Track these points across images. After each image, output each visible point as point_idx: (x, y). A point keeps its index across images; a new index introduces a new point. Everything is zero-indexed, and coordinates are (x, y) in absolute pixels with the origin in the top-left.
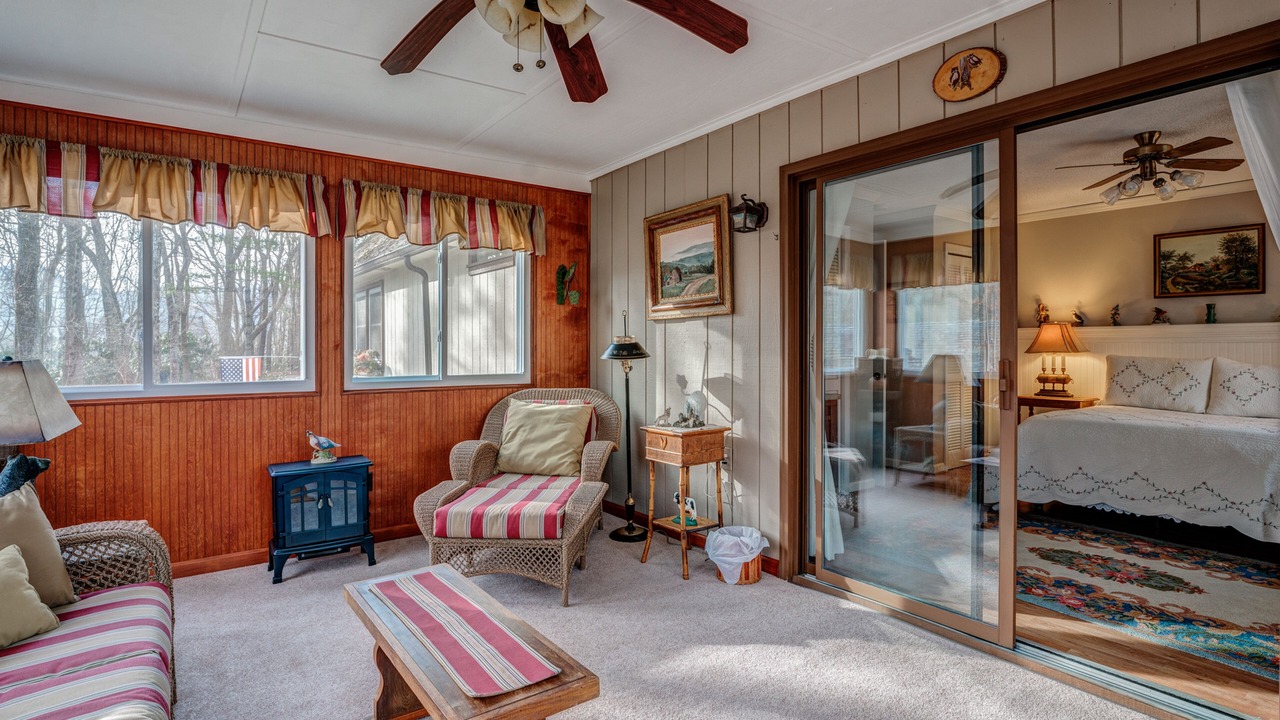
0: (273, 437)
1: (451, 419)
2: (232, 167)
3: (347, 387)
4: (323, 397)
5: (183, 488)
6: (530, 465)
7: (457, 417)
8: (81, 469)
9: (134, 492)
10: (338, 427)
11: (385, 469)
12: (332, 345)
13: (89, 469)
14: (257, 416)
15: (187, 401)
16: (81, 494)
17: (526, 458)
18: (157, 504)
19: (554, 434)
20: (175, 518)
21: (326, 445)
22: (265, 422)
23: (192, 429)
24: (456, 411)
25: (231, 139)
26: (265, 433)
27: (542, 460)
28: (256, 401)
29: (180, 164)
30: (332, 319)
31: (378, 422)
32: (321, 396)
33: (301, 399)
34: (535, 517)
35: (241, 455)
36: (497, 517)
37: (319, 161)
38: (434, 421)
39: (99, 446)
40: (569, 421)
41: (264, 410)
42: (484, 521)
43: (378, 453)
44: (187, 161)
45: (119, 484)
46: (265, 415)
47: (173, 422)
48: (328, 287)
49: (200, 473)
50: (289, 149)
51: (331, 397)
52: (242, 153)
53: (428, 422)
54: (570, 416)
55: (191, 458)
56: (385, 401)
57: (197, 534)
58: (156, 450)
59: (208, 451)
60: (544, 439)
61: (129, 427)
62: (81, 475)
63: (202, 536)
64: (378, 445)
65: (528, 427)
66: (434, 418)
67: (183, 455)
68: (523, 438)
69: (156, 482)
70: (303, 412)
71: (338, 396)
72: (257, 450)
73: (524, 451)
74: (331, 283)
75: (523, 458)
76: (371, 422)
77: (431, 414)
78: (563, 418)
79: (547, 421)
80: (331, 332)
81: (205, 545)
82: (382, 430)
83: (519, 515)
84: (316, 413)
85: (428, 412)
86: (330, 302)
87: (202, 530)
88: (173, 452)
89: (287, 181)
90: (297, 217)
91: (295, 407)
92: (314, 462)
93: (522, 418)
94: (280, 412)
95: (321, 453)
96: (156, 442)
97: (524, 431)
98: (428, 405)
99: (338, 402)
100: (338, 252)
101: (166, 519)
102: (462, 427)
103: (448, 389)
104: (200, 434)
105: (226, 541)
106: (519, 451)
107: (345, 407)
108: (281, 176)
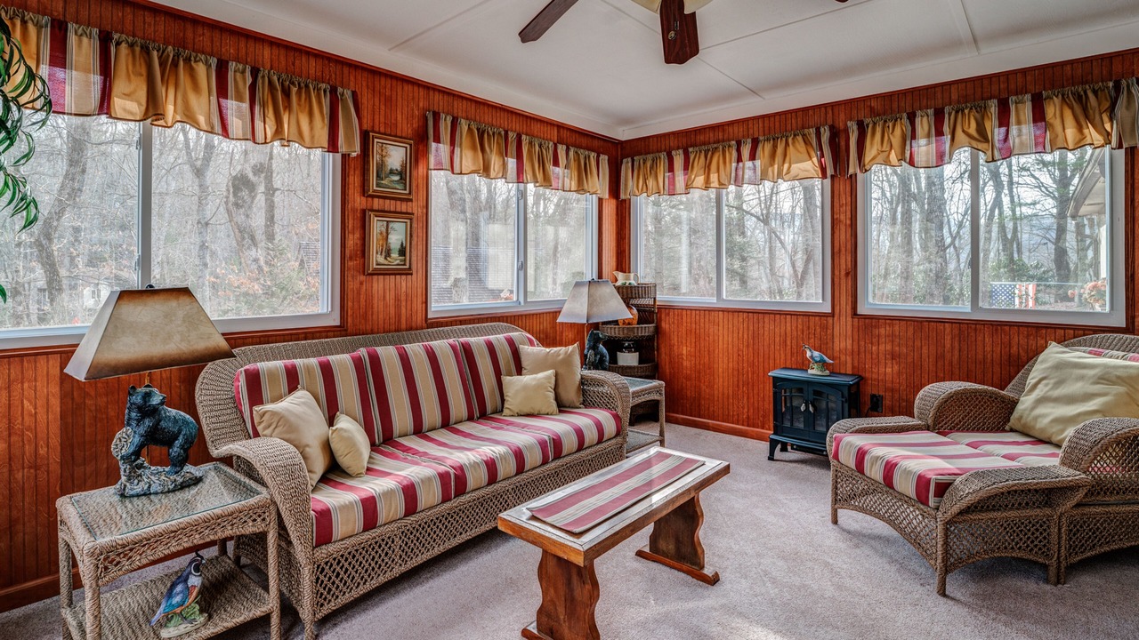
0: (794, 347)
1: (980, 357)
2: (761, 138)
3: (860, 311)
4: (836, 318)
5: (736, 373)
6: (1043, 430)
7: (989, 356)
8: (685, 348)
9: (710, 369)
10: (849, 347)
11: (897, 396)
12: (843, 273)
13: (689, 349)
14: (783, 328)
15: (739, 312)
16: (685, 364)
17: (1039, 420)
18: (721, 380)
19: (1088, 397)
20: (731, 393)
21: (818, 359)
22: (788, 334)
23: (741, 332)
24: (988, 349)
25: (763, 117)
26: (789, 343)
27: (1060, 427)
28: (782, 317)
29: (729, 146)
30: (843, 249)
31: (889, 347)
32: (833, 317)
33: (817, 318)
34: (910, 472)
35: (772, 356)
36: (877, 458)
37: (830, 112)
38: (956, 357)
39: (693, 333)
40: (1114, 383)
41: (788, 325)
42: (866, 458)
43: (889, 378)
44: (734, 142)
45: (702, 362)
46: (789, 328)
47: (730, 326)
48: (840, 221)
49: (745, 365)
50: (805, 110)
51: (843, 319)
52: (772, 125)
53: (948, 356)
54: (1118, 377)
55: (740, 353)
56: (897, 328)
57: (743, 408)
58: (721, 343)
59: (751, 349)
60: (1071, 400)
61: (707, 326)
62: (684, 352)
63: (746, 410)
64: (889, 370)
65: (1052, 381)
66: (956, 352)
67: (735, 350)
68: (1042, 394)
69: (721, 365)
70: (818, 330)
71: (849, 319)
72: (783, 356)
73: (1040, 410)
74: (842, 217)
75: (1036, 418)
76: (882, 347)
77: (953, 348)
78: (1106, 378)
79: (1082, 378)
80: (843, 261)
81: (748, 417)
82: (894, 356)
83: (896, 465)
84: (829, 332)
85: (948, 345)
86: (843, 235)
87: (746, 406)
88: (730, 346)
89: (800, 138)
90: (809, 166)
91: (812, 324)
92: (810, 371)
93: (1048, 368)
94: (800, 327)
95: (815, 366)
96: (721, 338)
97: (1046, 385)
98: (948, 338)
99: (849, 323)
100: (848, 189)
101: (726, 392)
102: (997, 369)
103: (977, 322)
104: (745, 336)
105: (761, 419)
106: (1033, 408)
107: (856, 330)
108: (795, 135)
